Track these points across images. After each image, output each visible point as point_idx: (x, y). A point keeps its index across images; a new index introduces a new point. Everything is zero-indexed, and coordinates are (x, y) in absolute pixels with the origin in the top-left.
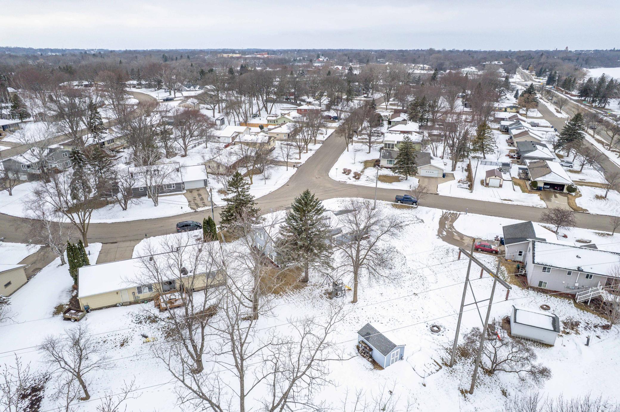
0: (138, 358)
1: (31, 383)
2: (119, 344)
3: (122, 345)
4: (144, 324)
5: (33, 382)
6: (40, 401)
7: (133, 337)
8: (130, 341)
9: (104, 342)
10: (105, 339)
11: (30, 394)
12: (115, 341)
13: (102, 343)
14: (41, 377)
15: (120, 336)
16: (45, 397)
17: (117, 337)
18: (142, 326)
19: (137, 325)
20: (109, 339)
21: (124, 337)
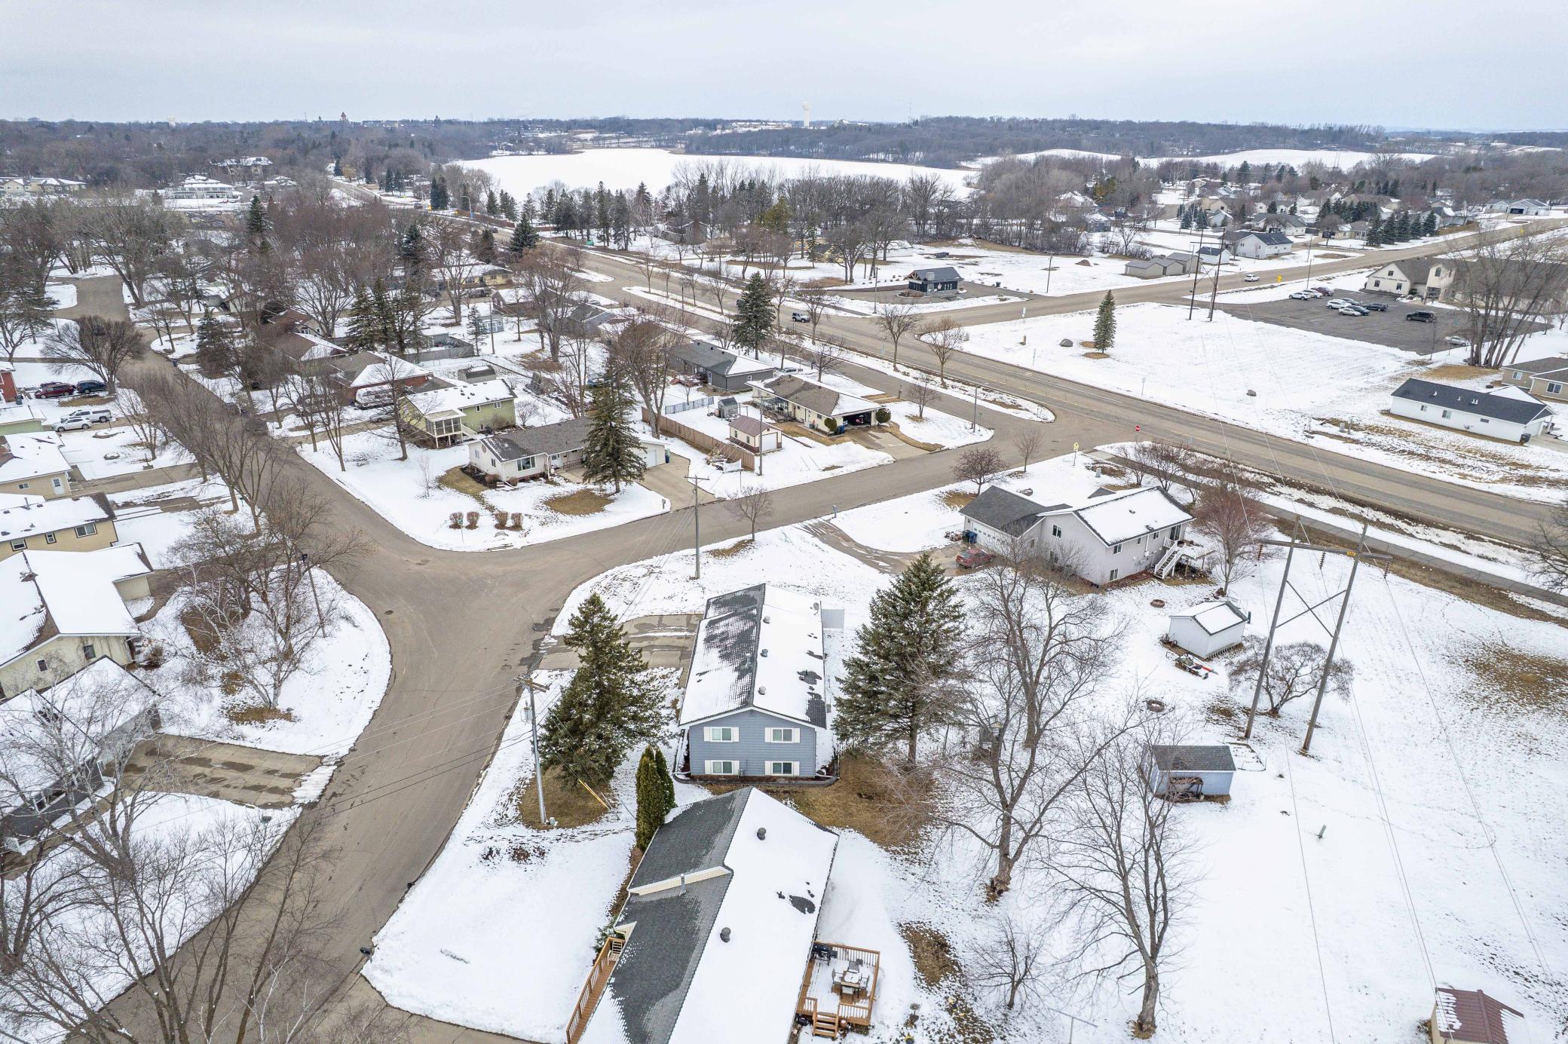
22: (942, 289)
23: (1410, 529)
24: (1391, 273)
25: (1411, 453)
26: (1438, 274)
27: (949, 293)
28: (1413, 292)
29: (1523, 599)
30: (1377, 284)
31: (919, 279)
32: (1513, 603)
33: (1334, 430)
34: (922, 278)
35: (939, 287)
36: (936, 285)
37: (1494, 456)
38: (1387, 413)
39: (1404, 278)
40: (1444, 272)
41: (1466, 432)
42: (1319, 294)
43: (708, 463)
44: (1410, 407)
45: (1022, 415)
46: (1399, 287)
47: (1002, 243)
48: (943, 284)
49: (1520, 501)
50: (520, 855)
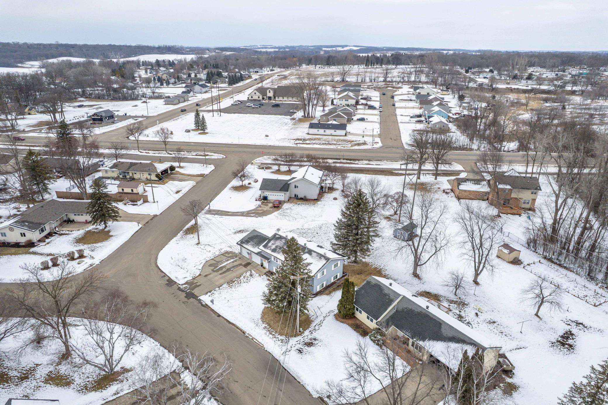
0: (493, 310)
1: (563, 350)
2: (495, 324)
3: (494, 322)
4: (468, 320)
5: (562, 349)
6: (562, 336)
7: (483, 320)
8: (488, 320)
9: (502, 333)
10: (500, 334)
11: (567, 344)
12: (495, 328)
13: (504, 334)
14: (555, 347)
15: (489, 327)
16: (558, 335)
17: (492, 328)
18: (470, 320)
19: (472, 323)
20: (498, 332)
21: (488, 325)
22: (109, 119)
23: (356, 162)
24: (255, 93)
25: (325, 144)
26: (270, 92)
27: (111, 120)
28: (263, 99)
29: (396, 172)
30: (252, 97)
31: (98, 116)
32: (395, 173)
33: (301, 142)
34: (99, 115)
35: (107, 118)
36: (106, 117)
37: (344, 140)
38: (308, 134)
39: (260, 94)
40: (271, 91)
41: (331, 135)
42: (240, 103)
43: (125, 204)
44: (314, 131)
45: (213, 157)
46: (259, 97)
47: (99, 98)
48: (108, 117)
49: (365, 150)
50: (309, 344)
